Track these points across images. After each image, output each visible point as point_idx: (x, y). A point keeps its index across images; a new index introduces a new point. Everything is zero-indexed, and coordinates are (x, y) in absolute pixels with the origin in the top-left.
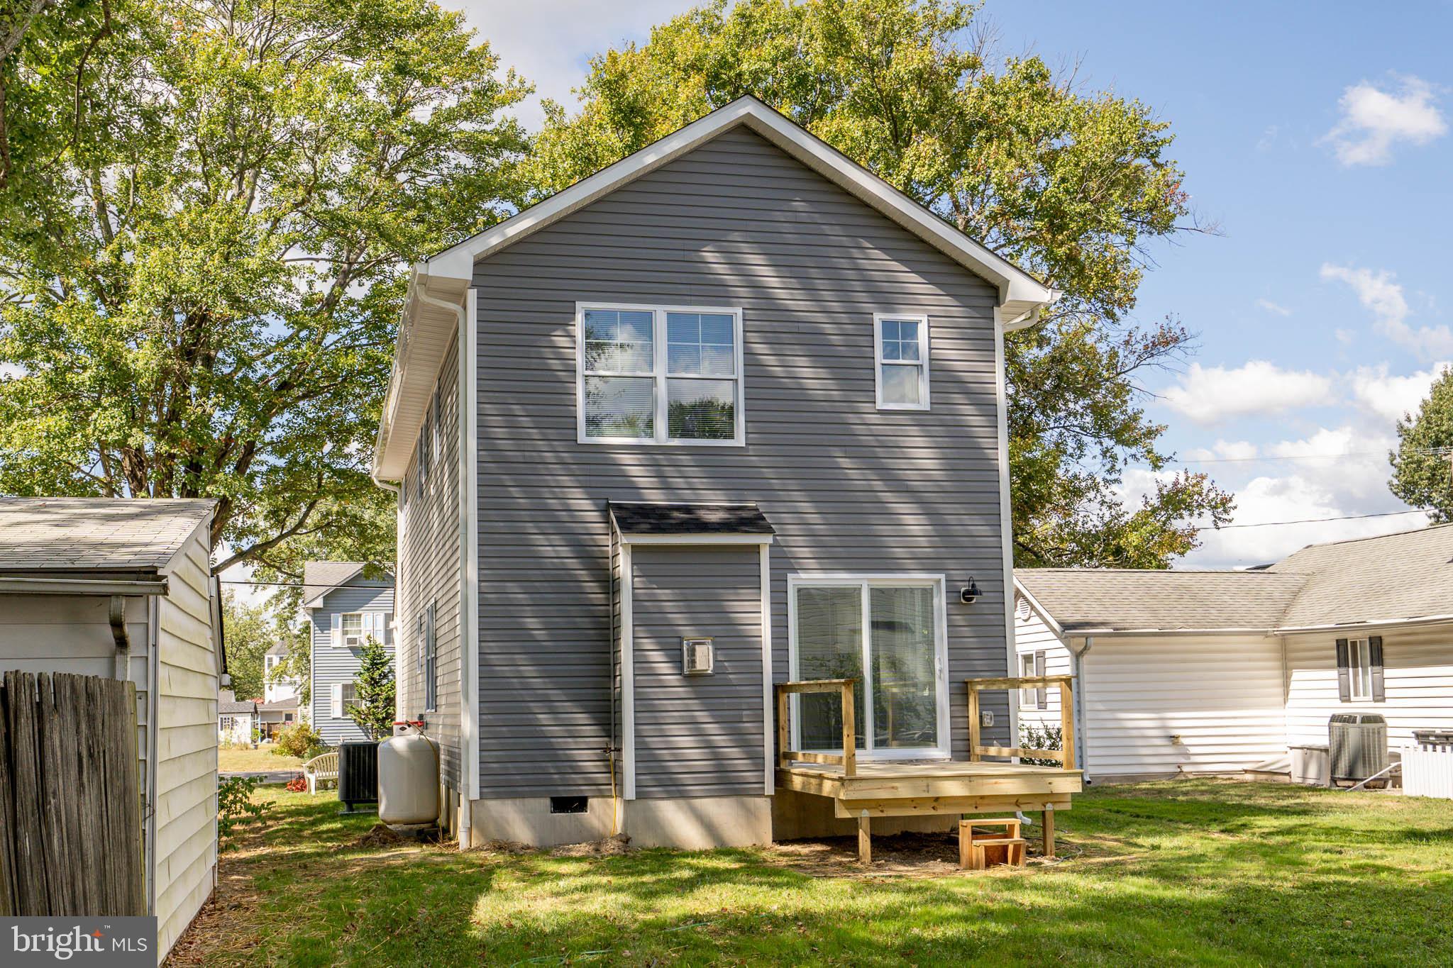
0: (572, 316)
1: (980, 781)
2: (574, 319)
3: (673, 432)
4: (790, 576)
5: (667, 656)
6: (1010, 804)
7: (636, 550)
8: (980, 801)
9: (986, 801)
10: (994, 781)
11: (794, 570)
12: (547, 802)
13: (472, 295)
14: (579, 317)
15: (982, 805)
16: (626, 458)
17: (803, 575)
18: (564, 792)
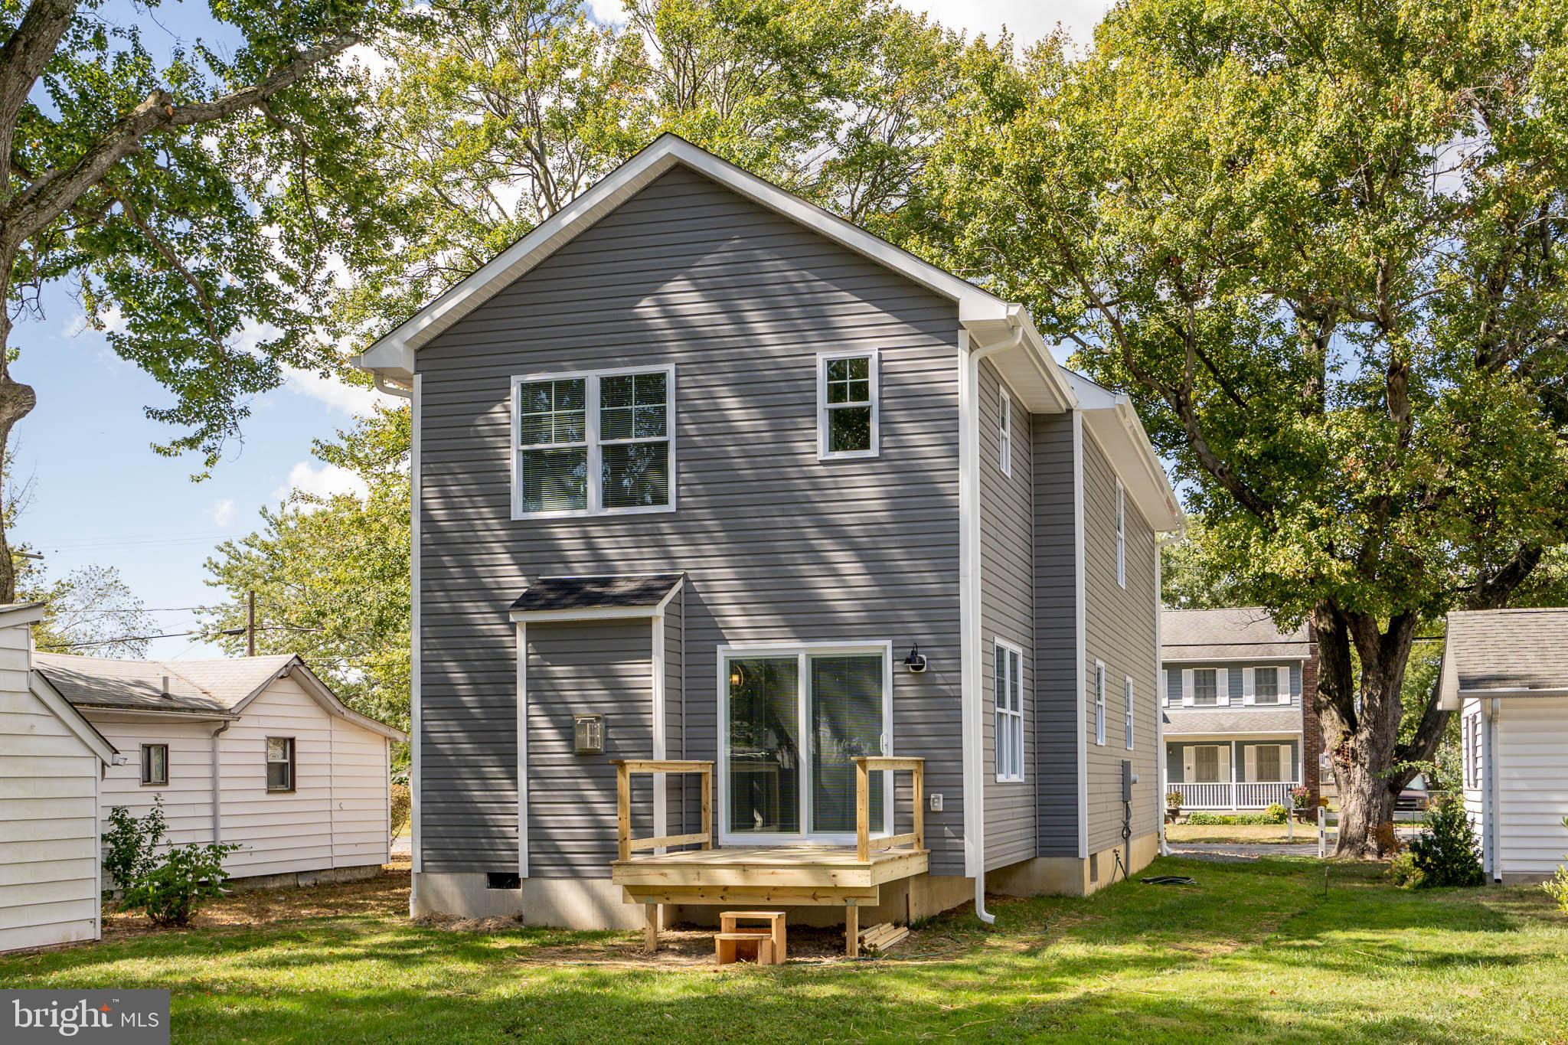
0: (506, 391)
1: (755, 871)
2: (509, 394)
3: (606, 504)
4: (720, 648)
5: (560, 734)
6: (806, 897)
7: (531, 627)
8: (773, 893)
9: (780, 893)
10: (771, 871)
11: (725, 641)
12: (483, 878)
13: (418, 379)
14: (515, 391)
15: (774, 896)
16: (560, 532)
17: (734, 646)
18: (498, 868)
